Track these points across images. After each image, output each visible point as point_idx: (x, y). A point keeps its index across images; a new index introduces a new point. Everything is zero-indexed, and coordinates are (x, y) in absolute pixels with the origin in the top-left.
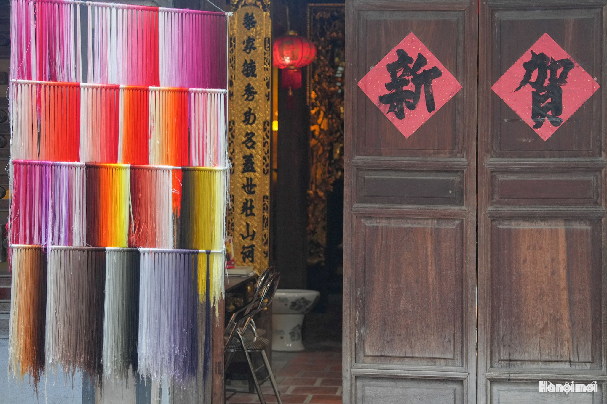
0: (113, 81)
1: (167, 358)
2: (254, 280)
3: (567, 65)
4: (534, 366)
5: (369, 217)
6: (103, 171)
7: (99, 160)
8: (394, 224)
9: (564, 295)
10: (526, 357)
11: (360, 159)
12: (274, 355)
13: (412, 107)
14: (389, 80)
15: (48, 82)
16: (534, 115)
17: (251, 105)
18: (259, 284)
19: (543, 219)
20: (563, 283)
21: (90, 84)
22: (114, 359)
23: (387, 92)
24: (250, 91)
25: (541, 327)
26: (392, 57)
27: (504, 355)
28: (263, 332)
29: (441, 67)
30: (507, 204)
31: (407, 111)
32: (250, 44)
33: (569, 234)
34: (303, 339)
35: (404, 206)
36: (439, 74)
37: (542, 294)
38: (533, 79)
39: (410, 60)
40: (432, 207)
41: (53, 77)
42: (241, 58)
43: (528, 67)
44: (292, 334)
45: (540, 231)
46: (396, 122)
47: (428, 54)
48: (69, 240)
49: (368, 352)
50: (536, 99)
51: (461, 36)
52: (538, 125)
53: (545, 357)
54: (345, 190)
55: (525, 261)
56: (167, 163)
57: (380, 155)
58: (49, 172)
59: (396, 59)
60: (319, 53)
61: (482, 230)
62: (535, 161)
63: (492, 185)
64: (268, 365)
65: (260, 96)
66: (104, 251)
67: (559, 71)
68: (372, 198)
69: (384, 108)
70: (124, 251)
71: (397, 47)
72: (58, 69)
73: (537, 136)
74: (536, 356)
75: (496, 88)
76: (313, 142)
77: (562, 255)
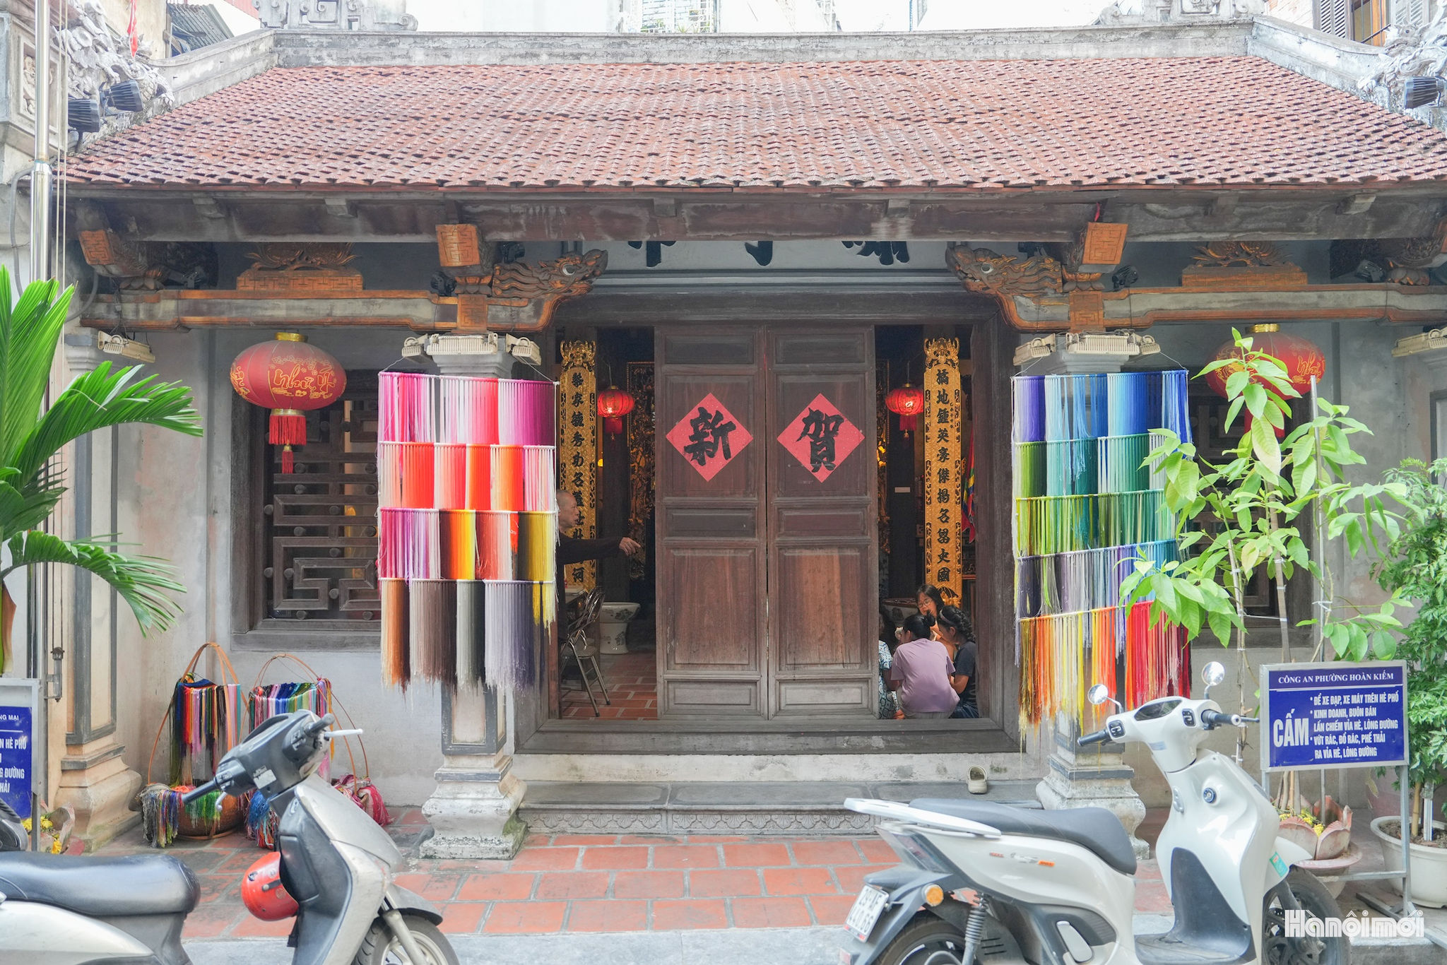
0: (460, 441)
1: (509, 671)
2: (584, 597)
3: (838, 420)
4: (814, 668)
5: (677, 548)
6: (453, 516)
7: (450, 507)
8: (698, 554)
9: (838, 610)
10: (808, 661)
11: (669, 500)
12: (602, 657)
13: (712, 456)
14: (692, 433)
15: (408, 443)
16: (812, 461)
17: (580, 449)
18: (588, 601)
19: (821, 547)
20: (838, 600)
21: (442, 443)
22: (466, 672)
23: (691, 443)
24: (578, 439)
25: (820, 636)
26: (694, 414)
27: (790, 661)
28: (592, 641)
29: (735, 422)
30: (792, 535)
31: (707, 459)
32: (578, 399)
33: (842, 559)
34: (627, 643)
35: (706, 539)
36: (734, 428)
37: (821, 609)
38: (811, 432)
39: (710, 416)
40: (729, 539)
41: (412, 438)
42: (570, 410)
43: (807, 421)
44: (618, 640)
45: (818, 557)
46: (699, 468)
47: (724, 411)
48: (427, 574)
49: (678, 661)
50: (814, 448)
51: (751, 396)
52: (816, 470)
53: (823, 661)
54: (657, 525)
55: (807, 582)
56: (506, 509)
57: (686, 496)
58: (409, 518)
59: (698, 415)
60: (636, 402)
61: (771, 557)
62: (814, 499)
63: (779, 520)
64: (597, 669)
65: (587, 442)
66: (455, 582)
67: (832, 425)
68: (680, 532)
69: (688, 457)
70: (471, 583)
71: (698, 406)
72: (416, 432)
73: (815, 479)
74: (816, 660)
75: (780, 439)
76: (633, 477)
77: (837, 577)
